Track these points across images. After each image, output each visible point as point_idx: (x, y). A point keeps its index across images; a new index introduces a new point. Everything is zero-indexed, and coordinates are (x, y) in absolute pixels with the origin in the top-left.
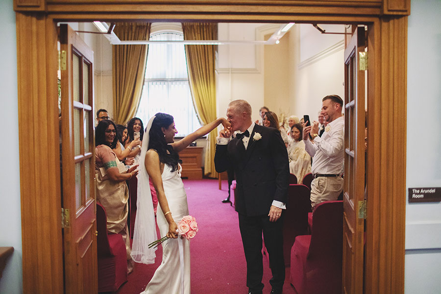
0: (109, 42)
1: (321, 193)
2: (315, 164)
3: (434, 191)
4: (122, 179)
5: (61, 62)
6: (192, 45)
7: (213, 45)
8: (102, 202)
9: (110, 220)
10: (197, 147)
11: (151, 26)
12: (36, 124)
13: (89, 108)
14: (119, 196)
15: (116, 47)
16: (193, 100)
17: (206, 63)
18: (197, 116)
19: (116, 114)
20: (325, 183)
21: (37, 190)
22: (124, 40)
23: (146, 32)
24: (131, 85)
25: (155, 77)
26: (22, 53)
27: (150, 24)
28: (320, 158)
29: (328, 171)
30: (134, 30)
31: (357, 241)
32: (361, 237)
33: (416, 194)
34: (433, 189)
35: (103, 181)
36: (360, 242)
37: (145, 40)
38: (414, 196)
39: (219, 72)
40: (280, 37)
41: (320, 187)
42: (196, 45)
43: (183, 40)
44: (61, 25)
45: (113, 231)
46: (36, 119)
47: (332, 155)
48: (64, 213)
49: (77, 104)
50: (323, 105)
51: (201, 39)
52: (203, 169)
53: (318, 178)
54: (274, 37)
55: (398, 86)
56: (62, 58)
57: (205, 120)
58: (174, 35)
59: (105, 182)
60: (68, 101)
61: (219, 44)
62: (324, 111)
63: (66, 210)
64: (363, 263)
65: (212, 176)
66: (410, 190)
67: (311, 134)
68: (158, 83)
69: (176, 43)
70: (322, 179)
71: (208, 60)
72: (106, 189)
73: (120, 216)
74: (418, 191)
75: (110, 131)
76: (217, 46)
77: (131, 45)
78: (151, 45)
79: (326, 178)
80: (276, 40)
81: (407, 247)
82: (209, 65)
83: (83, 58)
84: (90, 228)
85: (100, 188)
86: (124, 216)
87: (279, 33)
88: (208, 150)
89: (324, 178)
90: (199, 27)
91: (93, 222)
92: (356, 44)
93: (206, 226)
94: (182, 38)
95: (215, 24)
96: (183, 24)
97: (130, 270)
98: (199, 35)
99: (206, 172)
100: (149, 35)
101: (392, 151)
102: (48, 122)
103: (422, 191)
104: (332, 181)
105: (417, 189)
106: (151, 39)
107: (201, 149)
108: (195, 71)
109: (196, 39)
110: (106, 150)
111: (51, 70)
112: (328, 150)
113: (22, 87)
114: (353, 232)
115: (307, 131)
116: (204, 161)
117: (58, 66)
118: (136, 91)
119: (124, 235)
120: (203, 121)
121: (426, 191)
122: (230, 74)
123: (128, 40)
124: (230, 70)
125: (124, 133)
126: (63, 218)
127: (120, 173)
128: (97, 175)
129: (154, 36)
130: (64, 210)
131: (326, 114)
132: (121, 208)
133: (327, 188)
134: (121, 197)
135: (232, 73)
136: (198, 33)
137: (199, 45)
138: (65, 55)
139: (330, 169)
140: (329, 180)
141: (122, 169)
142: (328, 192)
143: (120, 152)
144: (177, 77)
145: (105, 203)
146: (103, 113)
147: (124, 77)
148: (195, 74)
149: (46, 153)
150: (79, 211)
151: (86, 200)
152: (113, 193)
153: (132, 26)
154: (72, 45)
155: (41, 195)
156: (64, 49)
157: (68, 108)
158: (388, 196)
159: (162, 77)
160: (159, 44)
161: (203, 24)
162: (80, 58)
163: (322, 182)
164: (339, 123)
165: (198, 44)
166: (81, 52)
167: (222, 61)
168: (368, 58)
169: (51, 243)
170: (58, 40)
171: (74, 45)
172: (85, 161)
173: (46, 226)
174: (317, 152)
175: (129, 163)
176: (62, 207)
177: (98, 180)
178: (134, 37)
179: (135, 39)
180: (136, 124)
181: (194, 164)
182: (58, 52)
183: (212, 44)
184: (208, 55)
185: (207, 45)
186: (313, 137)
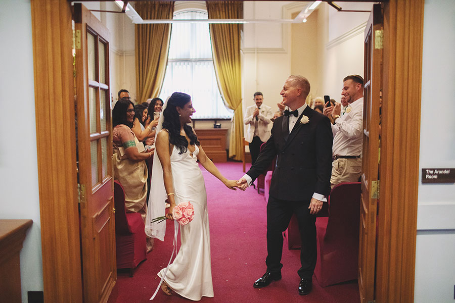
0: (132, 21)
1: (340, 175)
2: (335, 145)
3: (448, 172)
4: (141, 158)
5: (76, 41)
6: (216, 24)
7: (238, 24)
8: (121, 181)
9: (129, 198)
10: (222, 129)
11: (175, 4)
12: (52, 102)
13: (106, 87)
14: (138, 176)
15: (138, 27)
16: (217, 81)
17: (230, 42)
18: (222, 97)
19: (139, 95)
20: (345, 164)
21: (54, 165)
22: (147, 19)
23: (170, 9)
24: (155, 65)
25: (179, 57)
26: (37, 32)
27: (174, 2)
28: (341, 139)
29: (347, 153)
30: (157, 9)
31: (370, 221)
32: (373, 216)
33: (430, 174)
34: (447, 169)
35: (122, 160)
36: (372, 222)
37: (169, 18)
38: (427, 176)
39: (244, 51)
40: (307, 15)
41: (340, 169)
42: (221, 24)
43: (207, 18)
44: (75, 4)
45: (133, 210)
46: (52, 97)
47: (352, 137)
48: (80, 188)
49: (92, 82)
50: (345, 85)
51: (226, 18)
52: (228, 151)
53: (338, 159)
54: (301, 16)
55: (413, 66)
56: (76, 37)
57: (229, 101)
58: (198, 14)
59: (124, 161)
60: (83, 79)
61: (244, 22)
62: (345, 91)
63: (82, 185)
64: (375, 242)
65: (236, 158)
66: (424, 171)
67: (332, 115)
68: (182, 63)
69: (200, 22)
70: (342, 161)
71: (233, 39)
72: (125, 169)
73: (139, 195)
74: (432, 172)
75: (131, 111)
76: (242, 25)
77: (154, 24)
78: (174, 24)
79: (346, 160)
80: (303, 19)
81: (418, 228)
82: (234, 45)
83: (99, 37)
84: (107, 204)
85: (120, 167)
86: (143, 195)
87: (306, 11)
88: (233, 132)
89: (344, 159)
90: (223, 6)
91: (110, 199)
92: (372, 23)
93: (228, 208)
94: (206, 17)
95: (240, 2)
96: (207, 3)
97: (149, 248)
98: (224, 13)
99: (231, 155)
100: (173, 14)
101: (405, 131)
102: (63, 100)
103: (436, 172)
104: (352, 163)
105: (431, 170)
106: (174, 18)
107: (226, 132)
108: (220, 51)
109: (220, 18)
110: (125, 129)
111: (66, 49)
112: (349, 132)
113: (38, 65)
114: (367, 212)
115: (328, 112)
116: (229, 143)
117: (72, 44)
118: (159, 71)
119: (143, 214)
120: (228, 102)
121: (441, 172)
122: (256, 54)
123: (151, 19)
124: (256, 50)
125: (144, 113)
126: (79, 193)
127: (139, 152)
128: (116, 155)
129: (178, 14)
130: (80, 186)
131: (347, 94)
132: (140, 187)
133: (347, 170)
134: (140, 176)
135: (257, 53)
136: (223, 12)
137: (224, 24)
138: (80, 34)
139: (350, 150)
140: (349, 162)
141: (140, 148)
142: (347, 174)
143: (139, 133)
144: (201, 58)
145: (124, 182)
146: (124, 93)
147: (147, 57)
148: (220, 53)
149: (62, 129)
150: (95, 188)
151: (103, 177)
152: (132, 172)
153: (155, 4)
154: (86, 24)
155: (57, 171)
156: (78, 29)
157: (83, 86)
158: (400, 176)
159: (186, 58)
160: (182, 23)
161: (228, 2)
162: (96, 37)
163: (342, 163)
164: (360, 103)
165: (222, 23)
166: (96, 30)
167: (247, 41)
168: (383, 37)
169: (67, 216)
170: (72, 19)
171: (88, 24)
172: (102, 139)
173: (63, 201)
174: (337, 133)
175: (149, 144)
176: (78, 182)
177: (117, 159)
178: (157, 16)
179: (158, 18)
180: (157, 104)
181: (218, 146)
182: (72, 31)
183: (237, 22)
184: (233, 34)
185: (232, 24)
186: (334, 118)
